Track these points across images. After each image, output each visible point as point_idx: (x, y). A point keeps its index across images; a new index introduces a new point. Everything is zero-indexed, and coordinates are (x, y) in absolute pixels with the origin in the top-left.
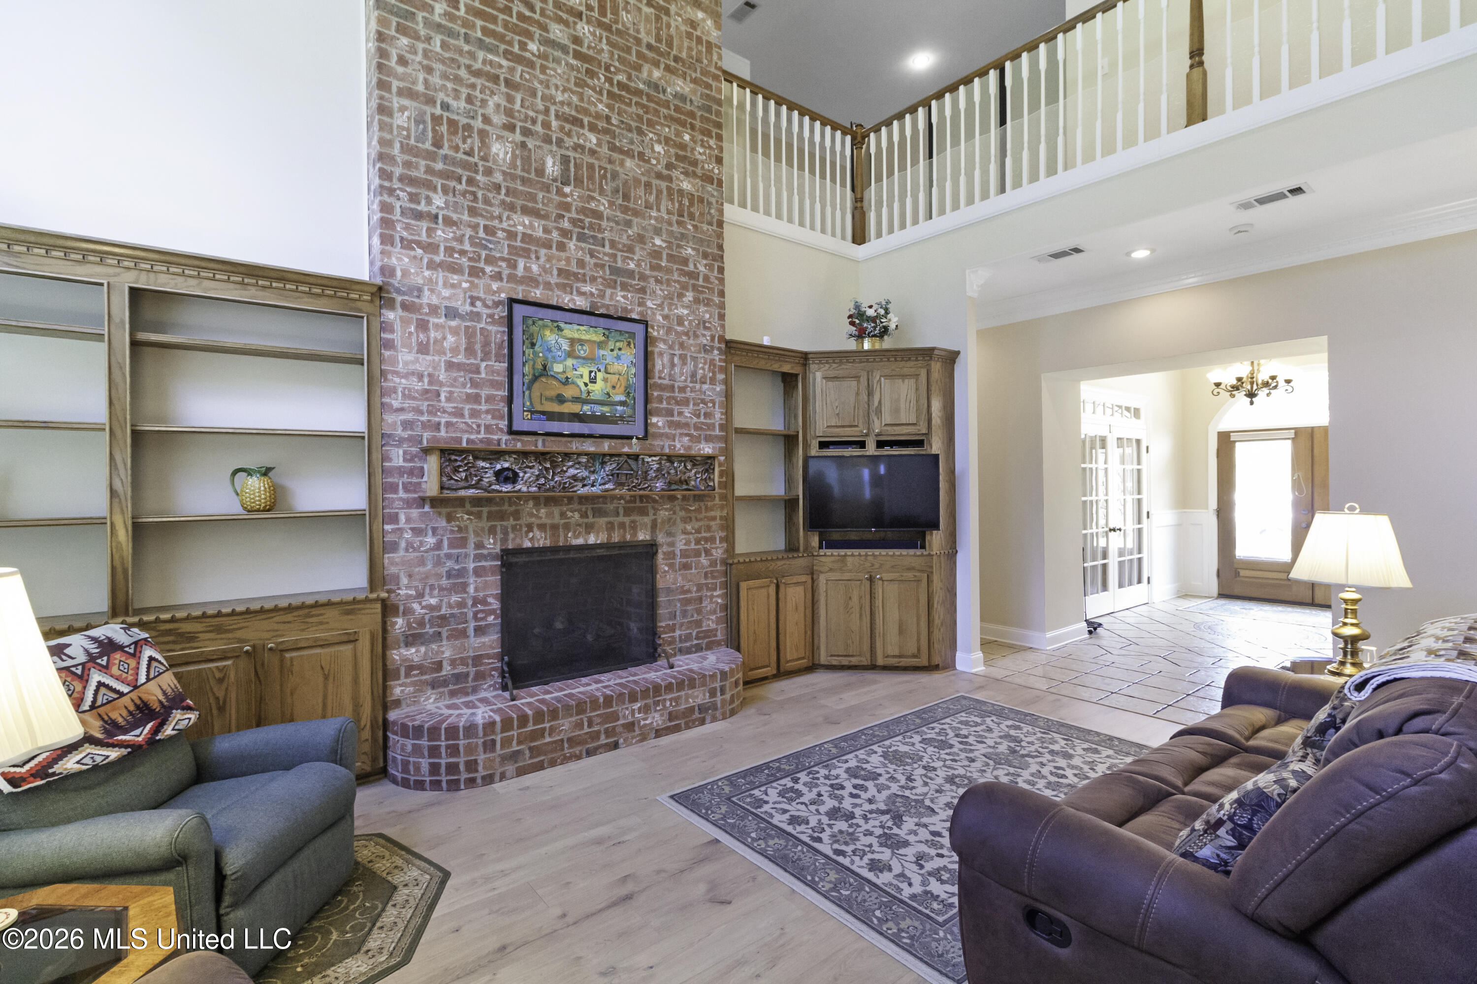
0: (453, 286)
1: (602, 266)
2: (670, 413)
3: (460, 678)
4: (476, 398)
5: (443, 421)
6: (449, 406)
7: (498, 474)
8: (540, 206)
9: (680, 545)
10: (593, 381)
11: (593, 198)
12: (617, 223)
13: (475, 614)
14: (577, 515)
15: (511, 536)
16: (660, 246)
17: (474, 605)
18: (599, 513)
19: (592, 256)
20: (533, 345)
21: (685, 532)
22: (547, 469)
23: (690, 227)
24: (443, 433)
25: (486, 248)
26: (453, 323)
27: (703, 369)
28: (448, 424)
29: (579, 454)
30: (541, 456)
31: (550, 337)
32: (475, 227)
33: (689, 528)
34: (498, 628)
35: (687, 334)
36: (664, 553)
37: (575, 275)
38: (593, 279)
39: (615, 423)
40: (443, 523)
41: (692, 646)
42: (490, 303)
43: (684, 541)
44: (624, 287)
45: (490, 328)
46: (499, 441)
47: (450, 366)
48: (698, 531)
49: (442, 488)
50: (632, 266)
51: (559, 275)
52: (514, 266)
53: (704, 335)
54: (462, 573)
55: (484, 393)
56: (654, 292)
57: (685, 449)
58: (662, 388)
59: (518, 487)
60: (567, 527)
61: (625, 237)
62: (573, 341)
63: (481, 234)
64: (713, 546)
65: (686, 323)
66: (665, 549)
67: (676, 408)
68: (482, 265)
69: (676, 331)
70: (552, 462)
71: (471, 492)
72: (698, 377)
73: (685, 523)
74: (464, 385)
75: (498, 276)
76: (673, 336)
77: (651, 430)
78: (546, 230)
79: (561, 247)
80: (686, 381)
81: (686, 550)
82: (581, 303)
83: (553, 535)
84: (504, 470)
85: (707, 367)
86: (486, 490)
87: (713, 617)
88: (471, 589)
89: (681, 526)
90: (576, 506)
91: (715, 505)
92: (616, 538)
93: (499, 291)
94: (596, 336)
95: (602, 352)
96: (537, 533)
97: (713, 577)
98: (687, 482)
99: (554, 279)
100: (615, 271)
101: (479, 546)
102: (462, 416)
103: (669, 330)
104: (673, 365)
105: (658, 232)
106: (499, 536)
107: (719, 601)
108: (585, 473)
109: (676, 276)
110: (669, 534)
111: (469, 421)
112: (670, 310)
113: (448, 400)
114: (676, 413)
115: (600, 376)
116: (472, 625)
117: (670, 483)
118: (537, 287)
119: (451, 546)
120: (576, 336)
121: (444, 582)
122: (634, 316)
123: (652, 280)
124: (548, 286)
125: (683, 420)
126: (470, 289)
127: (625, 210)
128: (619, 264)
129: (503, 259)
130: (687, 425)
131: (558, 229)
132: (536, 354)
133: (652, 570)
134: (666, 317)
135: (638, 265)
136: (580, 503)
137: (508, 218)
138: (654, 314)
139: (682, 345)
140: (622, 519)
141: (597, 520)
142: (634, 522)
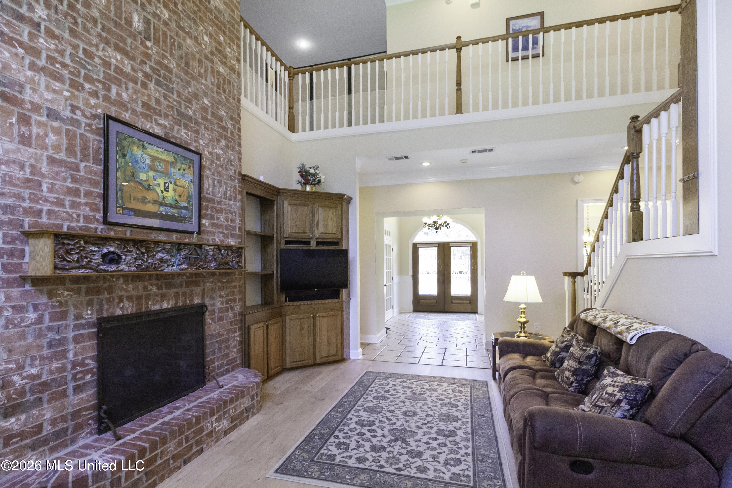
0: (55, 91)
1: (172, 108)
2: (212, 218)
3: (58, 434)
4: (76, 192)
5: (45, 209)
6: (51, 196)
7: (104, 256)
8: (129, 49)
9: (218, 306)
10: (167, 190)
11: (166, 57)
12: (182, 80)
13: (74, 376)
14: (155, 288)
15: (106, 307)
16: (207, 105)
17: (74, 368)
18: (170, 286)
19: (165, 99)
20: (124, 156)
21: (221, 297)
22: (143, 253)
23: (223, 97)
24: (45, 219)
25: (85, 67)
26: (56, 124)
27: (230, 191)
28: (50, 212)
29: (165, 243)
30: (138, 243)
31: (138, 152)
32: (75, 47)
33: (222, 293)
34: (95, 383)
35: (222, 166)
36: (209, 311)
37: (155, 109)
38: (166, 116)
39: (181, 221)
40: (44, 300)
41: (224, 371)
42: (88, 115)
43: (220, 302)
44: (186, 127)
45: (88, 135)
46: (96, 229)
47: (52, 161)
48: (227, 295)
49: (56, 268)
50: (191, 113)
51: (143, 106)
52: (108, 90)
53: (231, 169)
54: (62, 342)
55: (83, 188)
56: (204, 135)
58: (208, 200)
59: (122, 267)
60: (148, 297)
61: (186, 92)
62: (154, 159)
63: (81, 54)
64: (235, 304)
65: (221, 159)
66: (210, 308)
67: (216, 215)
68: (81, 80)
69: (216, 163)
70: (146, 248)
71: (81, 272)
72: (228, 196)
73: (221, 290)
74: (65, 180)
75: (95, 94)
76: (214, 166)
77: (203, 228)
78: (133, 69)
79: (144, 85)
80: (221, 197)
81: (221, 308)
82: (157, 131)
83: (138, 304)
84: (109, 253)
85: (232, 190)
86: (95, 270)
87: (235, 350)
88: (71, 355)
89: (218, 293)
90: (155, 281)
91: (236, 278)
92: (180, 304)
93: (96, 106)
94: (169, 158)
95: (173, 170)
96: (126, 303)
97: (235, 324)
98: (228, 264)
99: (139, 109)
100: (180, 114)
101: (78, 317)
102: (63, 206)
103: (212, 162)
104: (214, 186)
105: (206, 94)
106: (95, 307)
107: (238, 339)
108: (169, 257)
109: (216, 128)
110: (212, 298)
111: (70, 211)
112: (213, 148)
113: (50, 190)
114: (216, 218)
115: (171, 187)
116: (71, 385)
117: (219, 265)
118: (126, 110)
119: (51, 320)
120: (156, 155)
121: (45, 352)
122: (192, 148)
123: (203, 127)
124: (134, 112)
125: (220, 223)
126: (70, 98)
127: (187, 73)
128: (183, 110)
129: (100, 82)
130: (221, 226)
131: (142, 71)
132: (126, 163)
133: (202, 323)
134: (211, 153)
135: (194, 114)
136: (157, 279)
137: (104, 49)
138: (204, 150)
139: (219, 174)
140: (184, 289)
141: (168, 291)
142: (192, 291)
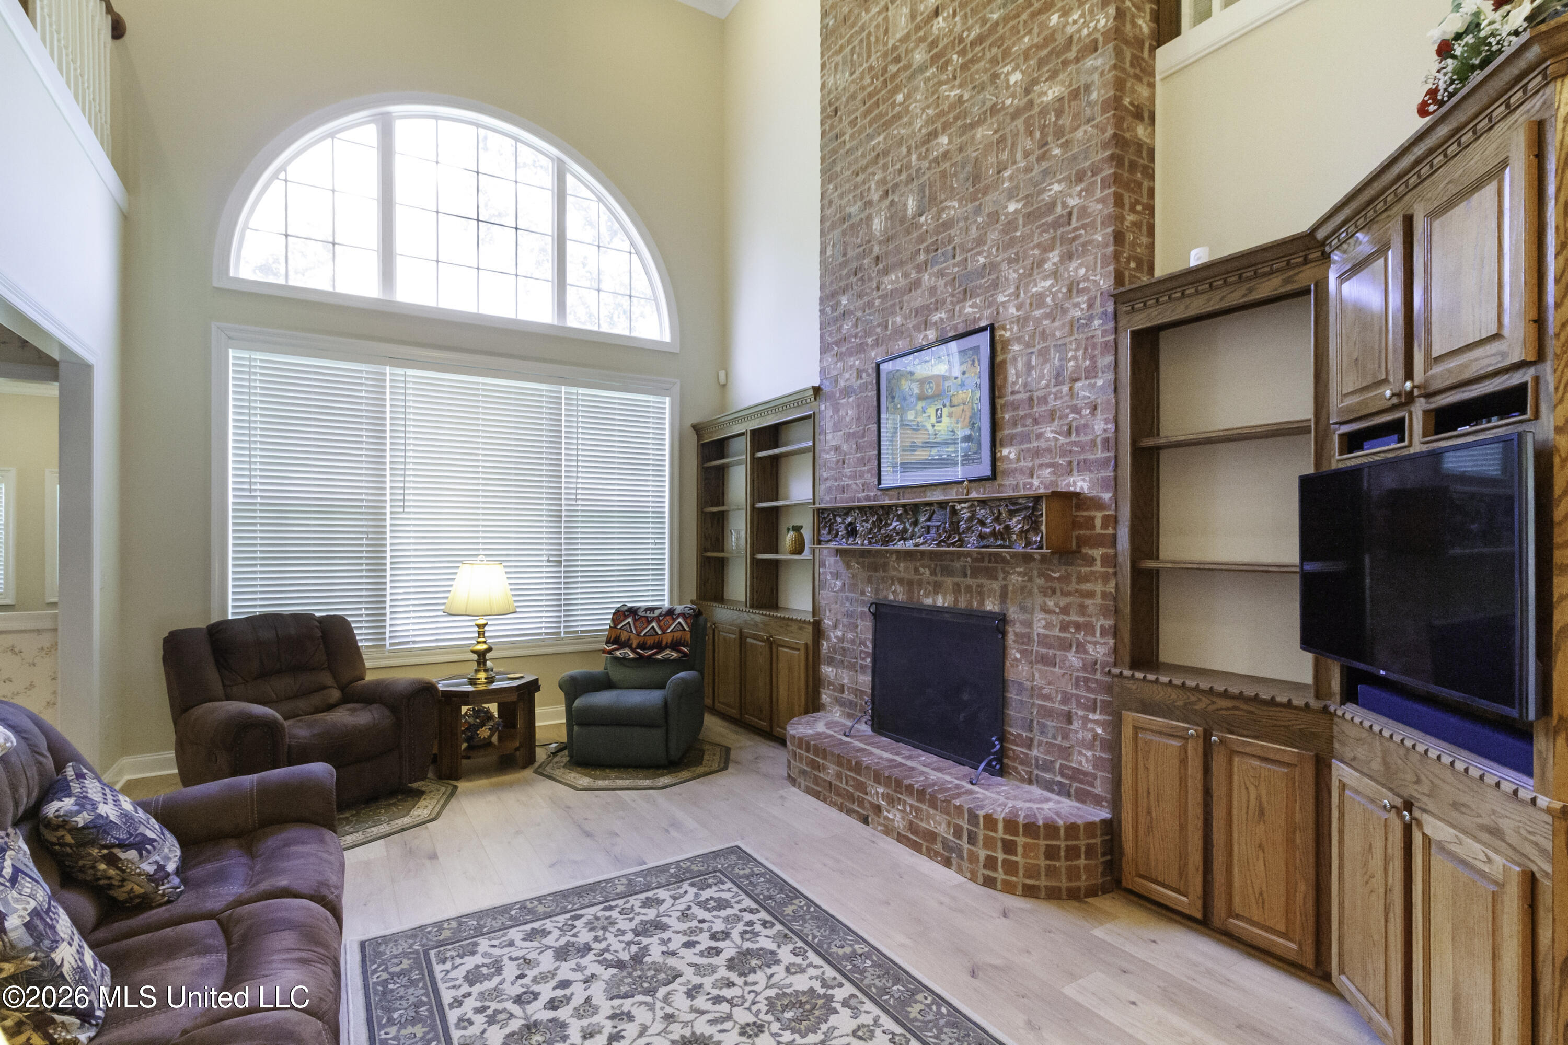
2: (1027, 438)
9: (1039, 627)
14: (927, 572)
18: (947, 571)
21: (1045, 610)
33: (1050, 604)
35: (1048, 318)
36: (1016, 634)
43: (1043, 622)
48: (1065, 611)
57: (1046, 488)
58: (1015, 406)
60: (920, 584)
65: (1049, 299)
66: (1018, 628)
67: (1035, 429)
69: (1034, 318)
73: (1045, 595)
76: (1030, 328)
77: (1000, 466)
80: (1047, 386)
81: (1046, 636)
89: (1039, 599)
92: (962, 604)
104: (1030, 369)
110: (1023, 609)
114: (1033, 437)
125: (1043, 444)
130: (1049, 451)
133: (1000, 654)
136: (931, 559)
139: (1043, 335)
140: (969, 581)
141: (945, 579)
142: (980, 586)
